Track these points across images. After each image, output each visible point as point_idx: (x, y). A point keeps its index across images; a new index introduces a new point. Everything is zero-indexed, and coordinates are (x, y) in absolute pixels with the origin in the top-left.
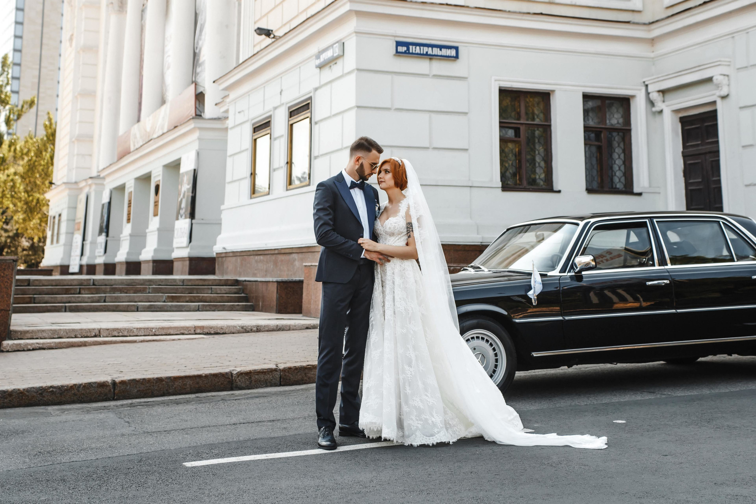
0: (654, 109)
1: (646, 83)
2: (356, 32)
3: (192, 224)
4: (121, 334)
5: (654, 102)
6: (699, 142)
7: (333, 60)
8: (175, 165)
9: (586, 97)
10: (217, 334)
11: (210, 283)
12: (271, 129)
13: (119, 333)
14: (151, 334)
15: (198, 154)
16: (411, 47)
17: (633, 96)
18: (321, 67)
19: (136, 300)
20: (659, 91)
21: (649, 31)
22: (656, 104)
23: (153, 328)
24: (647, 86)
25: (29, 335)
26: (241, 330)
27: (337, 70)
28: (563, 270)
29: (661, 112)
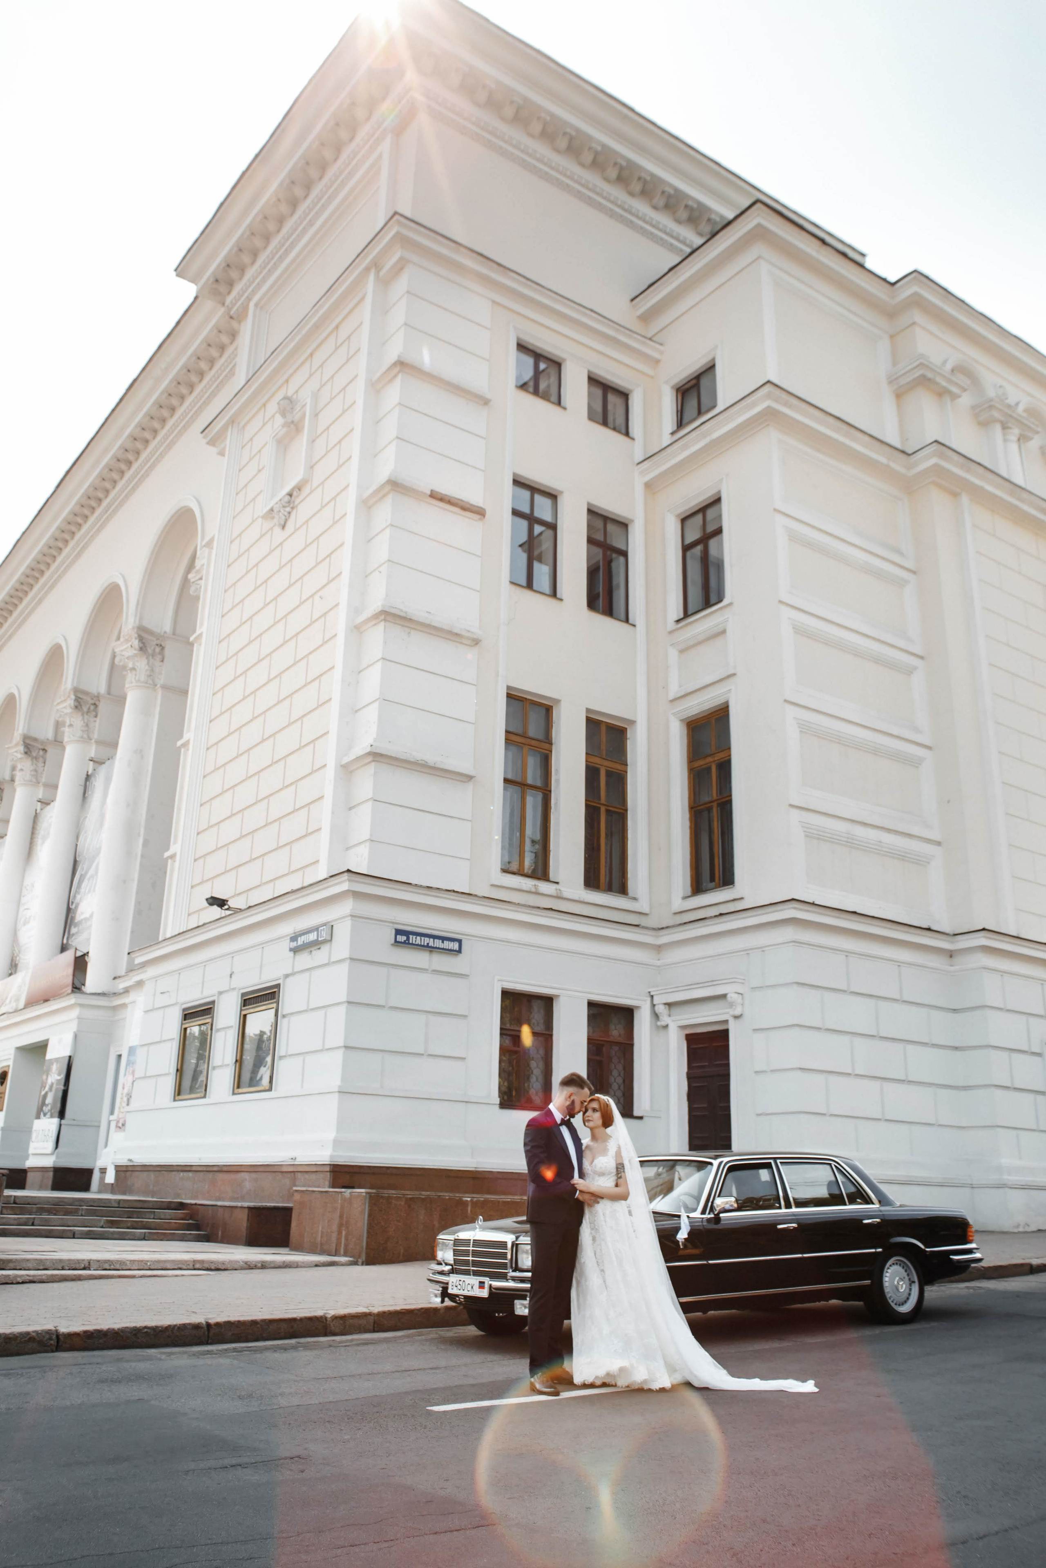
0: (659, 1023)
1: (652, 994)
2: (351, 916)
3: (60, 1125)
4: (112, 1267)
5: (659, 1014)
6: (707, 1064)
7: (316, 944)
8: (39, 1049)
9: (591, 1004)
10: (218, 1269)
11: (150, 1205)
12: (212, 1018)
13: (110, 1265)
14: (146, 1267)
15: (76, 1036)
16: (411, 936)
17: (638, 1007)
18: (295, 950)
19: (70, 1223)
20: (665, 1004)
21: (657, 937)
22: (661, 1017)
23: (148, 1261)
24: (652, 997)
25: (11, 1265)
26: (245, 1265)
27: (320, 956)
28: (703, 1212)
29: (666, 1027)
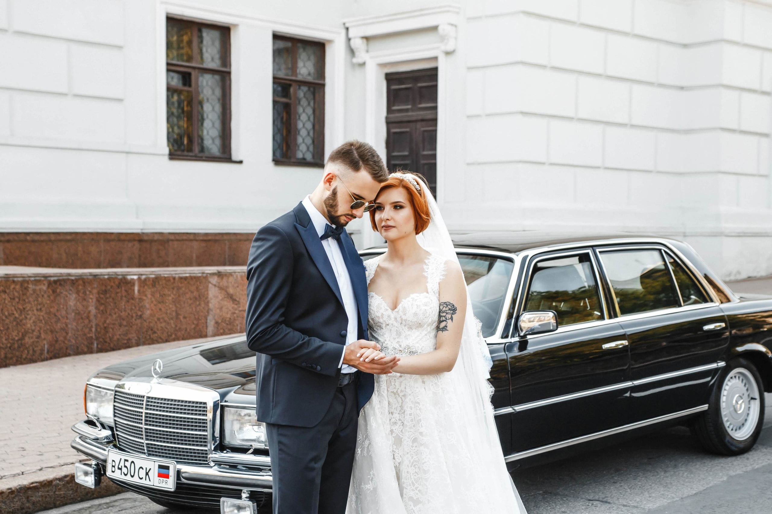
0: (355, 60)
1: (347, 25)
5: (355, 50)
6: (409, 107)
9: (277, 37)
17: (330, 41)
20: (363, 38)
22: (357, 54)
24: (347, 29)
28: (505, 335)
29: (364, 64)
